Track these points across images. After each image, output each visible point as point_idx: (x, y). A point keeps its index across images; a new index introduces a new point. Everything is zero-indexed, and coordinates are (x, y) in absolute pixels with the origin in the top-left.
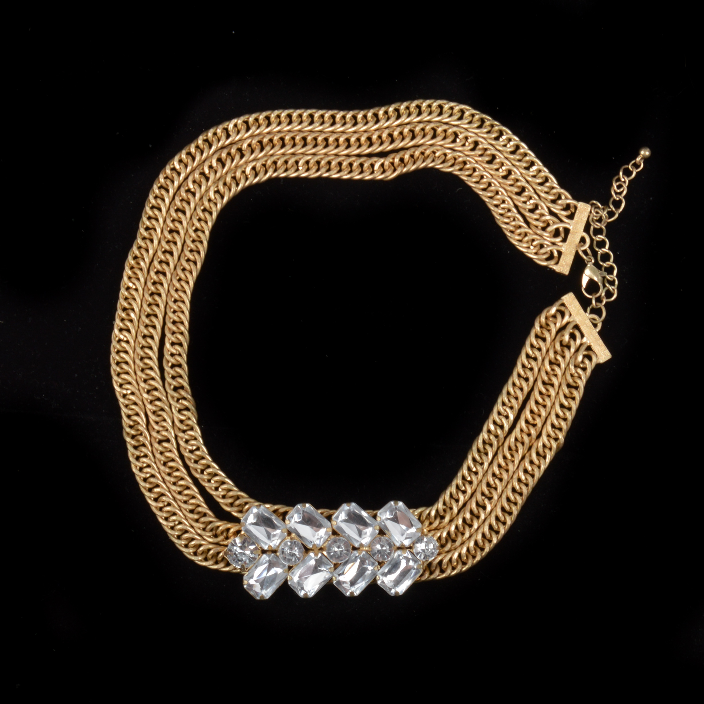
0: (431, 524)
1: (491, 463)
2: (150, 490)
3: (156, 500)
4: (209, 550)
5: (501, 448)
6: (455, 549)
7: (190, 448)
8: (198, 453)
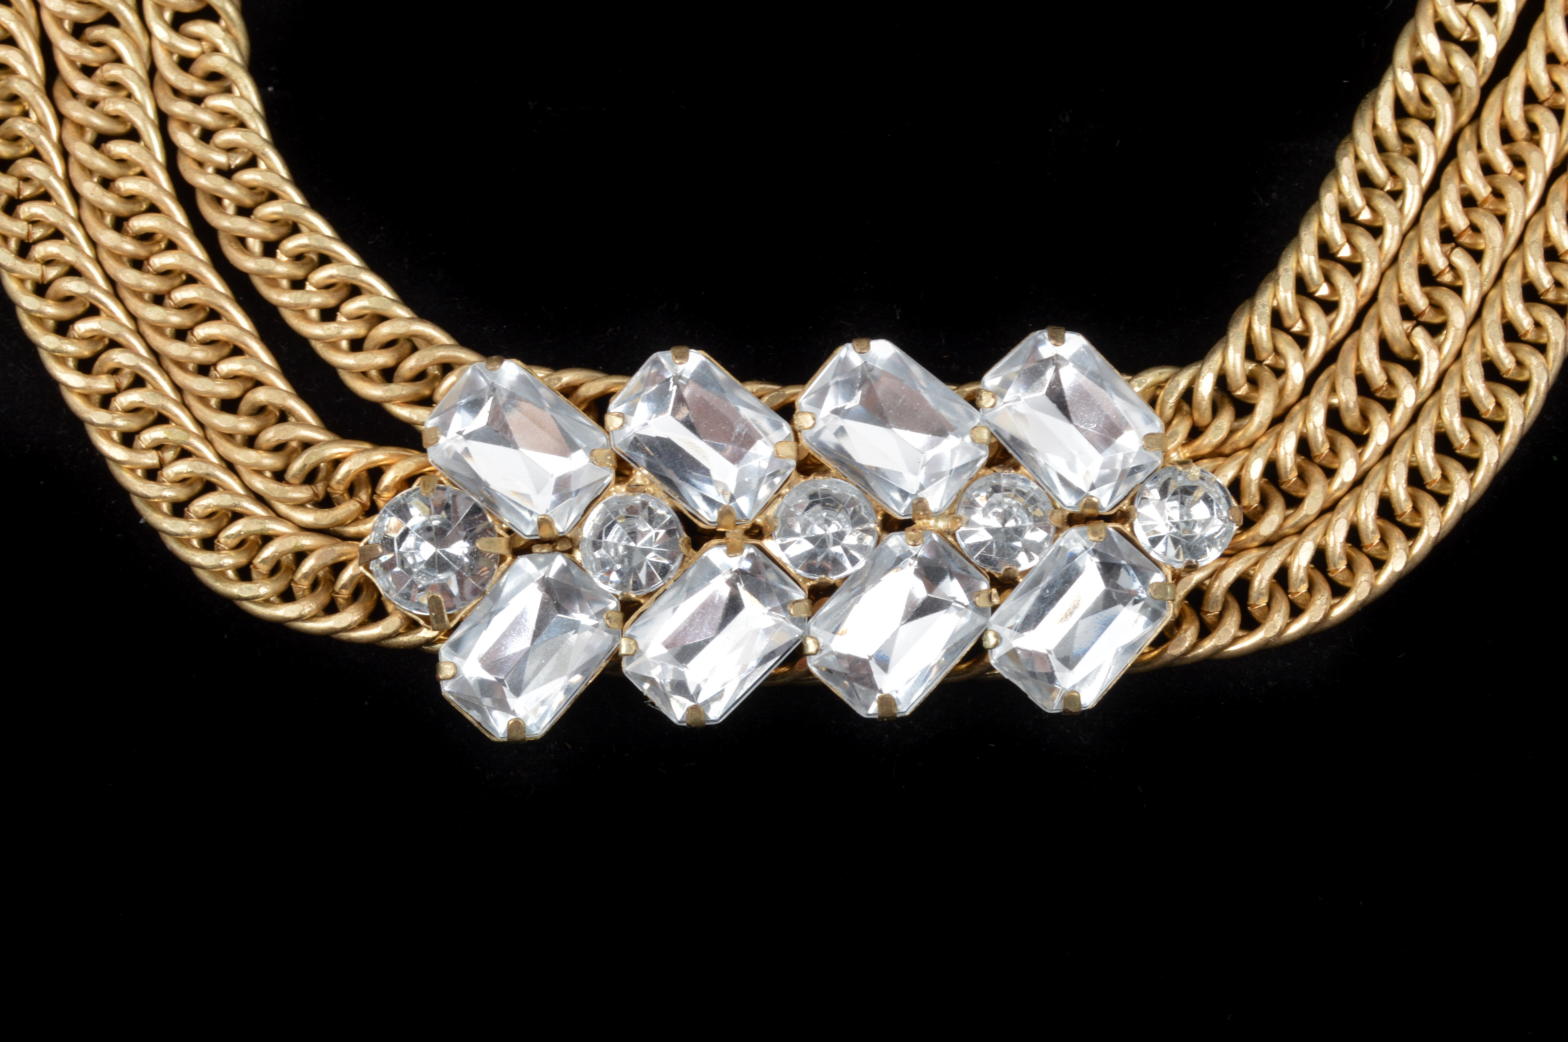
0: (1195, 432)
1: (1433, 189)
2: (62, 328)
3: (85, 366)
4: (300, 556)
5: (1468, 134)
6: (1301, 531)
7: (221, 159)
8: (248, 176)
